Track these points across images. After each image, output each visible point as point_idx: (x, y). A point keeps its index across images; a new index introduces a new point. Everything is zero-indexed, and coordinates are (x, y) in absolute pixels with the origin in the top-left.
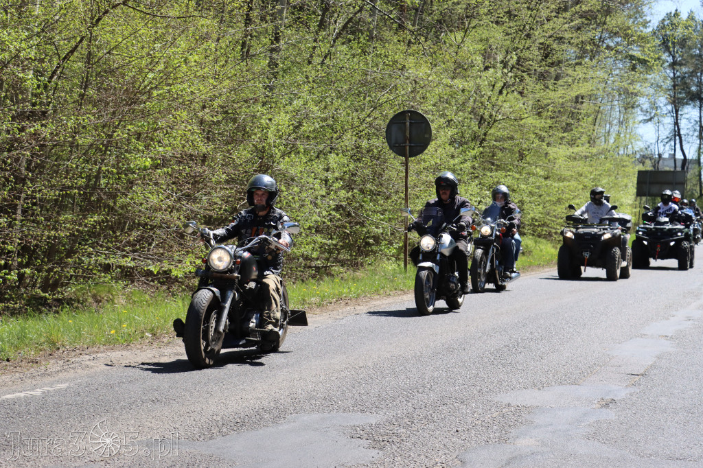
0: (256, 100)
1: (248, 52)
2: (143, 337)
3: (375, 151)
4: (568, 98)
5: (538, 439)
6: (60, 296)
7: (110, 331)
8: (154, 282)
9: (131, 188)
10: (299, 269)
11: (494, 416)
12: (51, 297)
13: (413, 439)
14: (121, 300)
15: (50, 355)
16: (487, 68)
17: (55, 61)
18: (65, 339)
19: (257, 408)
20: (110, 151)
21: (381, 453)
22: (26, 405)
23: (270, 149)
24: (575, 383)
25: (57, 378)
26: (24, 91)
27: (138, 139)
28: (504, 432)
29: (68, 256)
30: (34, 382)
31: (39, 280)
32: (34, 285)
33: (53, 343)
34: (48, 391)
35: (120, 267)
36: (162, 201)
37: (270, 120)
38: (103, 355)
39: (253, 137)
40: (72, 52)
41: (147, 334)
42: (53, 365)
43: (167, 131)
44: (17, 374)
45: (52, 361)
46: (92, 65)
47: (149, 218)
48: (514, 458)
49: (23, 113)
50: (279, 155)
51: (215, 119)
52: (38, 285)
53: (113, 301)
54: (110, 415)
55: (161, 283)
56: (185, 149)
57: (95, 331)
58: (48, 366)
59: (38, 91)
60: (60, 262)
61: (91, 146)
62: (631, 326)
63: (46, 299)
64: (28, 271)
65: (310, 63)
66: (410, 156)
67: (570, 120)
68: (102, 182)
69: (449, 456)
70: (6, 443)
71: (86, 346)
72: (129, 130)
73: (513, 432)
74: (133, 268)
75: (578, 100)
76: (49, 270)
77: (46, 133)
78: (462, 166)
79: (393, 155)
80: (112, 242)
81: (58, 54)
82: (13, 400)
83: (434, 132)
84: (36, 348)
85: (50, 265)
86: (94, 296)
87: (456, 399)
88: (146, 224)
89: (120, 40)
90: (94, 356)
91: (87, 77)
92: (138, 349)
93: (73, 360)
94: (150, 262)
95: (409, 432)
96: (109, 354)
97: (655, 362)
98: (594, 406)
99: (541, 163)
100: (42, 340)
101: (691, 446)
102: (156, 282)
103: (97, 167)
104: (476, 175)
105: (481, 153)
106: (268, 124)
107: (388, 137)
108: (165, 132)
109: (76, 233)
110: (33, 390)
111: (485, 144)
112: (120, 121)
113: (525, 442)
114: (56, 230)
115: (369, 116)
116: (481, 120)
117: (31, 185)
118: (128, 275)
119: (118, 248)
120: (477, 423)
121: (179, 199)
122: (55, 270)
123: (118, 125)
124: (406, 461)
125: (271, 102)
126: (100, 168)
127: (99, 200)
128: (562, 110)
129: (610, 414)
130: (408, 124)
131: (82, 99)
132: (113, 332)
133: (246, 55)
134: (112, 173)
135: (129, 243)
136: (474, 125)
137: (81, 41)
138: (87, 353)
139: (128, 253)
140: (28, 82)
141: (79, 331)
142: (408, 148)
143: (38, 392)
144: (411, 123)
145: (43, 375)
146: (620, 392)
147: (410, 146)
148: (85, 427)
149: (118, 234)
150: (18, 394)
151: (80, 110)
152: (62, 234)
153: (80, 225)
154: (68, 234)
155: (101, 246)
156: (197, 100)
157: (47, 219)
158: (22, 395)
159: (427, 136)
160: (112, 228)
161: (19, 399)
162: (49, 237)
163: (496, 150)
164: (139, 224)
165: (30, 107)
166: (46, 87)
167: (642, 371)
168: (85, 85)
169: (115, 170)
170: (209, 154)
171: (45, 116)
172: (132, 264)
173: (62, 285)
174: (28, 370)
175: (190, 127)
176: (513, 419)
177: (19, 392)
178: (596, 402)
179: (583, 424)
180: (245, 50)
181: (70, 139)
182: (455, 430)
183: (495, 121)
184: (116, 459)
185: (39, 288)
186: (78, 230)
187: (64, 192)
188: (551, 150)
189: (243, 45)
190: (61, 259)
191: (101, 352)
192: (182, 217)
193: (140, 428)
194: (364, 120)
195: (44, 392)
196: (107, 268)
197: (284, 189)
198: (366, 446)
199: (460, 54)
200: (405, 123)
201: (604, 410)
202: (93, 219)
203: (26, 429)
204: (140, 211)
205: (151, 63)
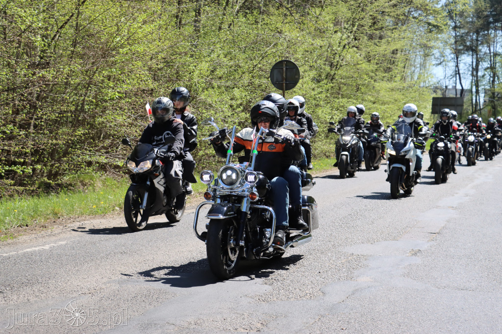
0: (186, 54)
1: (180, 22)
2: (114, 210)
3: (263, 86)
4: (388, 51)
5: (372, 277)
6: (60, 182)
7: (93, 206)
8: (120, 172)
9: (105, 112)
10: (214, 163)
11: (343, 261)
12: (54, 183)
13: (291, 278)
14: (99, 184)
15: (54, 222)
16: (336, 32)
17: (55, 28)
18: (64, 212)
19: (189, 257)
20: (91, 87)
21: (270, 287)
22: (40, 256)
23: (196, 85)
24: (394, 239)
25: (59, 237)
26: (35, 48)
27: (109, 80)
28: (349, 272)
29: (64, 156)
30: (44, 240)
31: (46, 171)
32: (42, 176)
33: (56, 214)
34: (54, 246)
35: (98, 163)
36: (125, 120)
37: (195, 66)
38: (88, 222)
39: (184, 78)
40: (66, 23)
41: (116, 208)
42: (56, 229)
43: (128, 74)
44: (33, 235)
45: (55, 226)
46: (79, 31)
47: (116, 131)
48: (357, 290)
49: (34, 63)
50: (201, 89)
51: (159, 67)
52: (45, 175)
53: (93, 185)
54: (94, 262)
55: (124, 173)
56: (140, 86)
57: (83, 205)
58: (53, 230)
59: (45, 48)
60: (59, 160)
61: (79, 84)
62: (430, 200)
63: (50, 184)
64: (39, 167)
65: (220, 28)
66: (286, 90)
67: (389, 66)
68: (86, 107)
69: (314, 289)
70: (27, 281)
71: (77, 216)
72: (103, 74)
73: (356, 273)
74: (106, 164)
75: (394, 52)
76: (52, 166)
77: (49, 77)
78: (320, 95)
79: (275, 89)
80: (92, 147)
81: (57, 24)
82: (31, 252)
83: (301, 73)
84: (45, 217)
85: (53, 162)
86: (81, 182)
87: (318, 250)
88: (115, 135)
89: (97, 15)
90: (83, 222)
91: (76, 39)
92: (111, 218)
93: (69, 225)
94: (117, 159)
95: (288, 274)
96: (92, 221)
97: (446, 225)
98: (408, 255)
99: (370, 93)
100: (49, 212)
101: (470, 280)
102: (121, 172)
103: (83, 98)
104: (329, 101)
105: (332, 87)
106: (193, 69)
107: (272, 77)
108: (127, 75)
109: (70, 142)
110: (44, 245)
111: (334, 81)
112: (97, 68)
113: (364, 280)
114: (56, 139)
115: (259, 63)
116: (331, 65)
117: (40, 110)
118: (103, 167)
119: (97, 151)
120: (332, 266)
121: (136, 119)
122: (56, 165)
123: (97, 70)
124: (287, 293)
125: (196, 55)
126: (84, 99)
127: (84, 119)
128: (384, 59)
129: (418, 260)
130: (284, 69)
131: (72, 54)
132: (94, 206)
133: (180, 24)
134: (92, 102)
135: (103, 147)
136: (328, 68)
137: (72, 16)
138: (78, 220)
139: (103, 154)
140: (38, 43)
141: (72, 206)
142: (284, 84)
143: (47, 247)
144: (286, 68)
145: (50, 235)
146: (424, 245)
147: (286, 84)
148: (78, 270)
149: (97, 142)
150: (34, 249)
151: (71, 61)
152: (60, 142)
153: (72, 136)
154: (65, 142)
155: (86, 149)
156: (148, 54)
157: (51, 133)
158: (37, 249)
159: (297, 77)
160: (92, 138)
161: (35, 251)
162: (52, 144)
163: (342, 85)
164: (110, 135)
165: (39, 60)
166: (49, 45)
167: (437, 231)
168: (74, 44)
169: (94, 101)
170: (155, 89)
171: (48, 65)
172: (105, 161)
173: (60, 175)
174: (40, 232)
175: (144, 73)
176: (356, 263)
177: (35, 247)
178: (408, 252)
179: (401, 267)
180: (178, 20)
181: (65, 81)
182: (318, 271)
183: (341, 66)
184: (99, 292)
185: (45, 177)
186: (70, 140)
187: (62, 115)
188: (377, 84)
189: (177, 17)
190: (60, 158)
191: (87, 220)
192: (138, 130)
193: (114, 271)
194: (256, 66)
195: (51, 247)
196: (89, 164)
197: (204, 111)
198: (261, 283)
199: (318, 23)
200: (283, 68)
201: (414, 257)
202: (80, 131)
203: (40, 272)
204: (111, 126)
205: (118, 30)
